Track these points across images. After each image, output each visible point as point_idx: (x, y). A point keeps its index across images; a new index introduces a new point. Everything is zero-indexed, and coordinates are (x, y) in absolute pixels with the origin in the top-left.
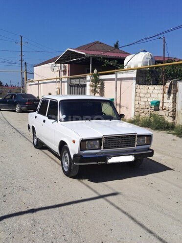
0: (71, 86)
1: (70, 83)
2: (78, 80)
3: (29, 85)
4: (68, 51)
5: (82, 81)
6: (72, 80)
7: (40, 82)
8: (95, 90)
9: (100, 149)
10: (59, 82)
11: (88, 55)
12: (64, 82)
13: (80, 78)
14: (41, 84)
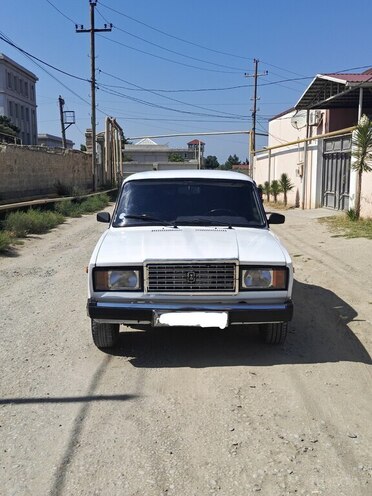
0: (325, 156)
1: (325, 150)
2: (338, 143)
3: (258, 159)
4: (318, 79)
5: (347, 145)
6: (329, 144)
7: (273, 152)
8: (362, 163)
9: (142, 290)
10: (302, 149)
11: (354, 85)
12: (312, 148)
13: (343, 138)
14: (274, 155)
